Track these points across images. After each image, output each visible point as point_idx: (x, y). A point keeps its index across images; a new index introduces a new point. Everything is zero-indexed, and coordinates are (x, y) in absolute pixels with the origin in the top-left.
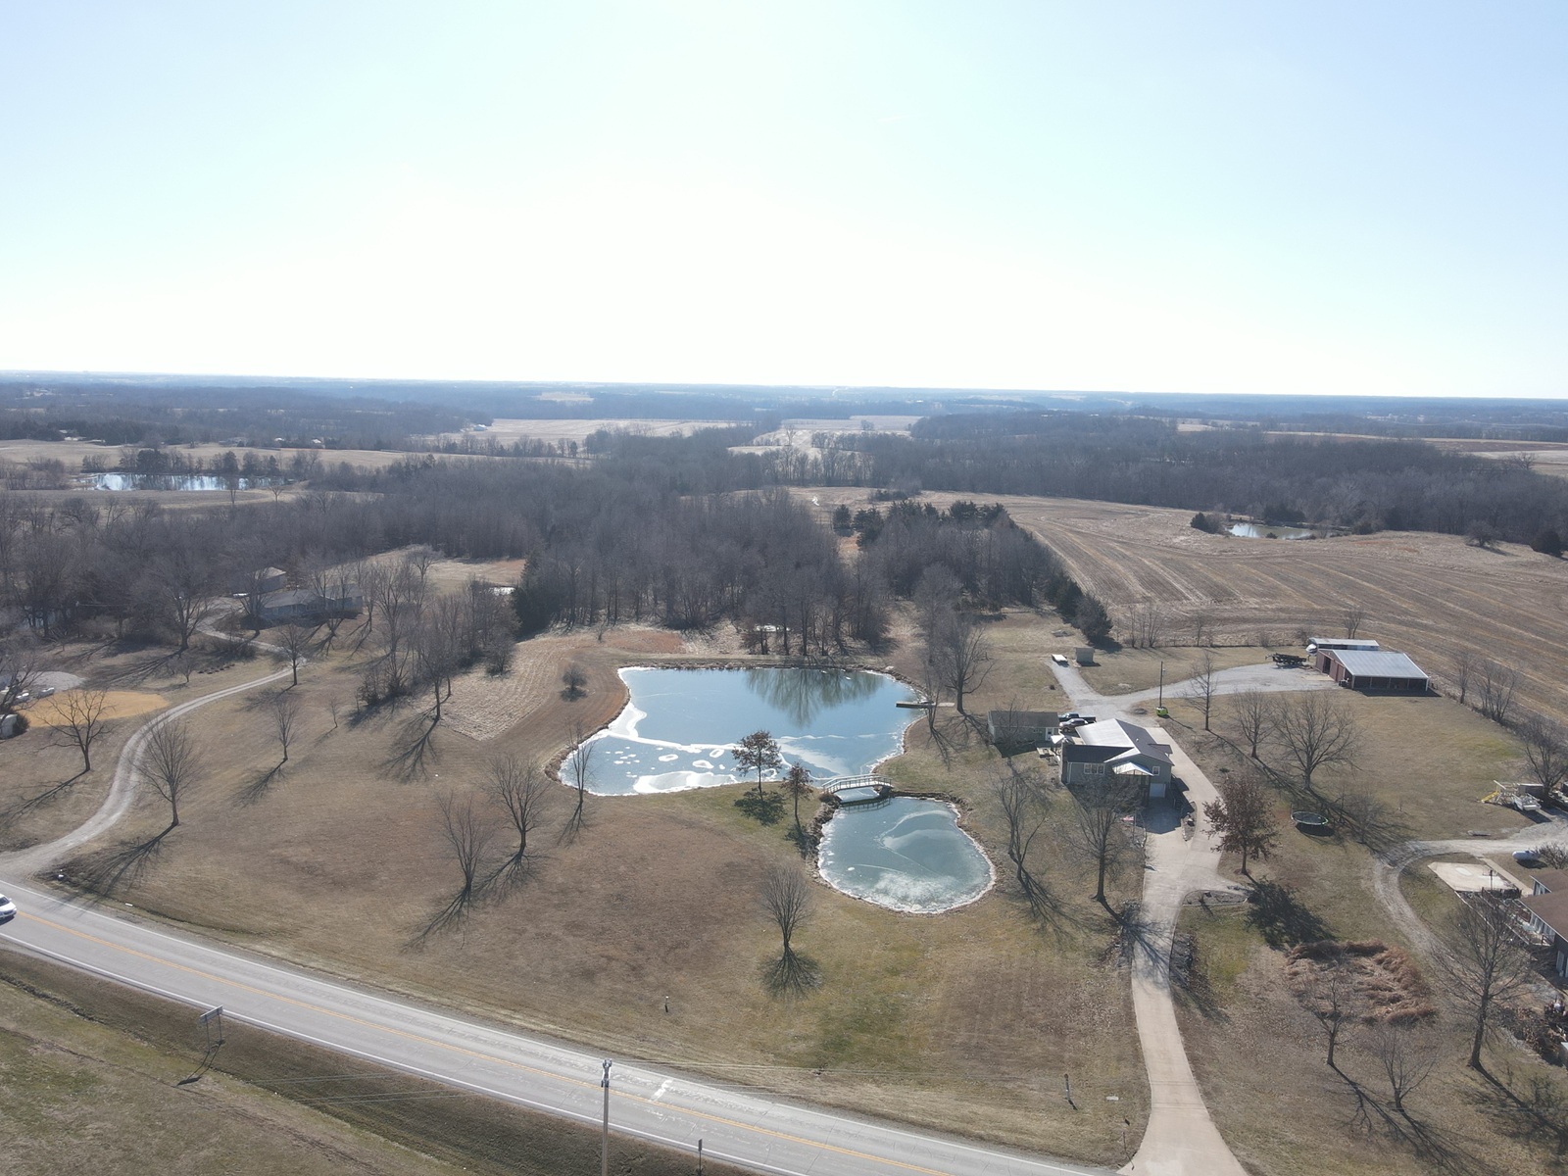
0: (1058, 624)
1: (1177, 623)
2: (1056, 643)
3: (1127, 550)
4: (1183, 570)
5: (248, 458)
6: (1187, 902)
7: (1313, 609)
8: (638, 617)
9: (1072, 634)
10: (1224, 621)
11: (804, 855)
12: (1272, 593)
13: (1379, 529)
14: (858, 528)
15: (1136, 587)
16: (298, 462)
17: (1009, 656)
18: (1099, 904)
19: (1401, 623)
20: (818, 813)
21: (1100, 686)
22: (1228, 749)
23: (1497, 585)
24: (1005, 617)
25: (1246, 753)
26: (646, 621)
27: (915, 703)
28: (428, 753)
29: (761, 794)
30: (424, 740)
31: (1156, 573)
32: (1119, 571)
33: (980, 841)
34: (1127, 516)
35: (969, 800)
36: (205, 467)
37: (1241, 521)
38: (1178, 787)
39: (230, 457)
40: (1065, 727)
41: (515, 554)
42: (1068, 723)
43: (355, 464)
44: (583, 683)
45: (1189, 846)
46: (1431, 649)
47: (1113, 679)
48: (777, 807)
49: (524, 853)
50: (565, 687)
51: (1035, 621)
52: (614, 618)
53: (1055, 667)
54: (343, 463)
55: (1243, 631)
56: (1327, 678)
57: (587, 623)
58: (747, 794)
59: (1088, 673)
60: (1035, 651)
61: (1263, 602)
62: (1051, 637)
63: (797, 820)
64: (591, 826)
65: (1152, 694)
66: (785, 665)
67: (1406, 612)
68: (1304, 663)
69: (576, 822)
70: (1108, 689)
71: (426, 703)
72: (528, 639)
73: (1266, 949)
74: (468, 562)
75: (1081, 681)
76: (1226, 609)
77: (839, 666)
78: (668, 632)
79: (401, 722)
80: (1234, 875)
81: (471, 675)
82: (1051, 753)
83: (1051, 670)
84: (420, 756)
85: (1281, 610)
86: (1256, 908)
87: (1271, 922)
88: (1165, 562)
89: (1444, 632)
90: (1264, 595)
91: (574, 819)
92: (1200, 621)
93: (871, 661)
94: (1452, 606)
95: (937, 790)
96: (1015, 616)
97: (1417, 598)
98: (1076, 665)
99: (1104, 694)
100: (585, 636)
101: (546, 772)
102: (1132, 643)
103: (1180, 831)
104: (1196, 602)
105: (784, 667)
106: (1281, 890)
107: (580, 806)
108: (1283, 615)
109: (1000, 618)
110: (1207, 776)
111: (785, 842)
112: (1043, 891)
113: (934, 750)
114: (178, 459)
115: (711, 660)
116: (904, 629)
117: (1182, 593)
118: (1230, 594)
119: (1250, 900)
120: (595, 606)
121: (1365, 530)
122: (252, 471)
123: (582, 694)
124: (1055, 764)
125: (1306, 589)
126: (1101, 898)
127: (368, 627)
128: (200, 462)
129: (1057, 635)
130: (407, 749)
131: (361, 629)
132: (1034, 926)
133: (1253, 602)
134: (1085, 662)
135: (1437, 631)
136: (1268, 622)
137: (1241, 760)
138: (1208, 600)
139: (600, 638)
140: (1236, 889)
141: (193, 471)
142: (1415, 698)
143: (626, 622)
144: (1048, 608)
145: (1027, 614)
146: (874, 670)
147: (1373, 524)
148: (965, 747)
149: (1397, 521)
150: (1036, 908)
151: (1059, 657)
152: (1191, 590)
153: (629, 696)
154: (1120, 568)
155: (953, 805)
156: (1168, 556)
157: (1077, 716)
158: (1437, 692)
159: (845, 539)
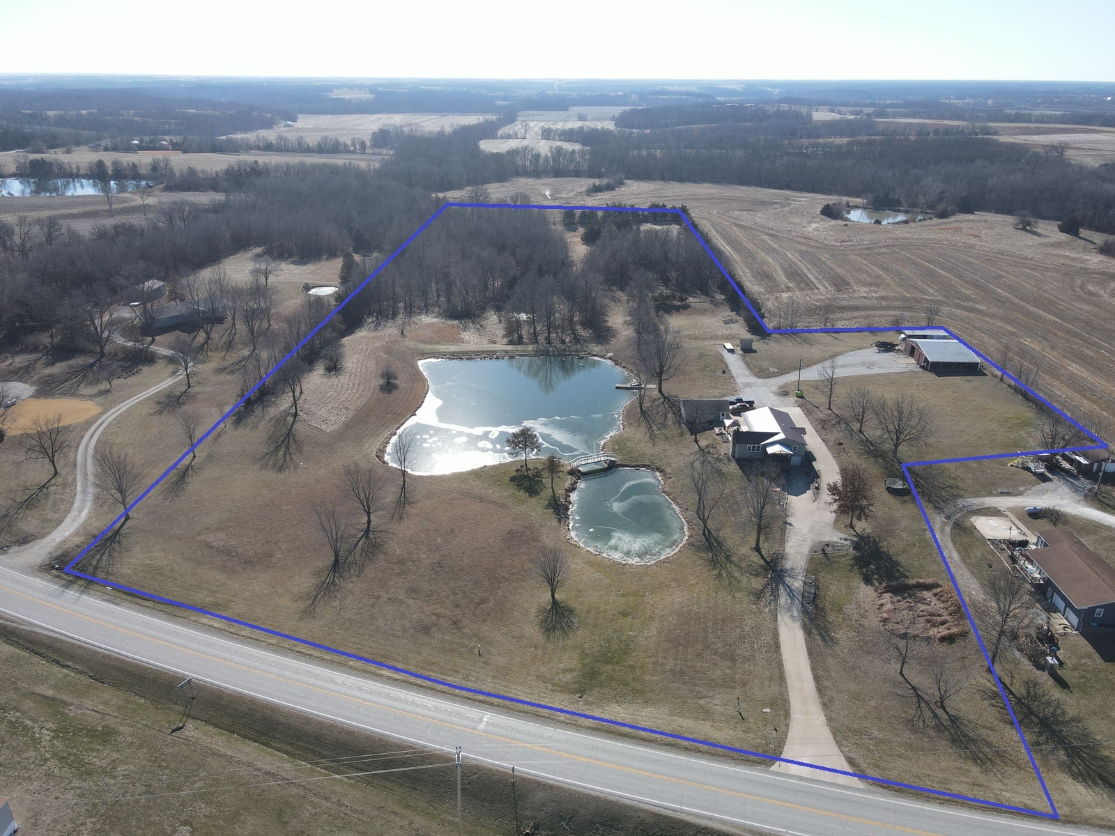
0: (727, 313)
1: (812, 311)
2: (724, 330)
3: (775, 243)
4: (816, 263)
5: (115, 164)
6: (813, 551)
7: (905, 297)
8: (426, 309)
9: (737, 322)
10: (843, 309)
11: (559, 521)
12: (876, 283)
13: (953, 214)
14: (582, 224)
15: (781, 278)
16: (154, 167)
17: (694, 344)
18: (756, 553)
19: (964, 308)
20: (567, 485)
21: (757, 370)
22: (843, 426)
23: (1032, 269)
24: (689, 306)
25: (855, 429)
26: (433, 312)
27: (628, 385)
28: (293, 446)
29: (528, 470)
30: (289, 434)
31: (796, 265)
32: (770, 263)
33: (677, 504)
34: (775, 206)
35: (668, 470)
36: (82, 172)
37: (856, 207)
38: (809, 458)
39: (100, 164)
40: (734, 409)
41: (332, 255)
42: (735, 406)
43: (198, 167)
44: (396, 378)
45: (816, 506)
46: (983, 332)
47: (765, 364)
48: (539, 481)
49: (371, 529)
50: (382, 382)
51: (710, 310)
52: (410, 312)
53: (725, 354)
54: (189, 167)
55: (855, 318)
56: (912, 360)
57: (390, 316)
58: (517, 471)
59: (748, 359)
60: (711, 338)
61: (870, 290)
62: (722, 324)
63: (553, 491)
64: (413, 502)
65: (792, 377)
66: (537, 353)
67: (968, 299)
68: (897, 348)
69: (402, 499)
70: (762, 373)
71: (285, 402)
72: (351, 334)
73: (862, 585)
74: (296, 263)
75: (743, 366)
76: (844, 299)
77: (574, 353)
78: (450, 322)
79: (270, 420)
80: (844, 528)
81: (315, 373)
82: (724, 432)
83: (723, 357)
84: (287, 447)
85: (882, 298)
86: (858, 554)
87: (867, 565)
88: (802, 254)
89: (993, 316)
90: (871, 285)
91: (401, 497)
92: (827, 309)
93: (596, 348)
94: (1000, 291)
95: (647, 463)
96: (698, 306)
97: (976, 285)
98: (740, 352)
99: (760, 377)
100: (390, 331)
101: (378, 457)
102: (778, 330)
103: (810, 493)
104: (824, 292)
105: (535, 355)
106: (875, 540)
107: (404, 485)
108: (884, 303)
109: (686, 307)
110: (829, 449)
111: (546, 511)
112: (720, 544)
113: (643, 428)
114: (61, 166)
115: (483, 352)
116: (618, 319)
117: (813, 283)
118: (848, 284)
119: (854, 548)
120: (395, 300)
121: (943, 215)
122: (120, 174)
123: (395, 387)
124: (727, 441)
125: (900, 279)
126: (758, 549)
127: (234, 331)
128: (78, 168)
129: (726, 322)
130: (277, 443)
131: (229, 331)
132: (714, 572)
133: (863, 291)
134: (747, 349)
135: (988, 315)
136: (872, 310)
137: (851, 435)
138: (832, 289)
139: (402, 333)
140: (846, 540)
141: (73, 175)
142: (969, 378)
143: (419, 314)
144: (720, 297)
145: (705, 304)
146: (599, 357)
147: (949, 209)
148: (663, 426)
149: (967, 206)
150: (715, 558)
151: (729, 346)
152: (820, 280)
153: (429, 386)
154: (770, 260)
155: (658, 474)
156: (805, 248)
157: (740, 400)
158: (985, 371)
159: (571, 234)
